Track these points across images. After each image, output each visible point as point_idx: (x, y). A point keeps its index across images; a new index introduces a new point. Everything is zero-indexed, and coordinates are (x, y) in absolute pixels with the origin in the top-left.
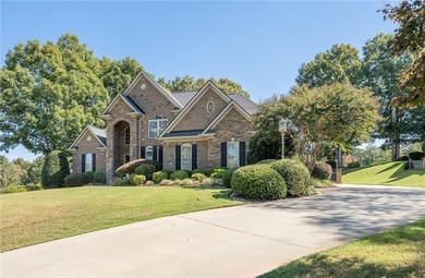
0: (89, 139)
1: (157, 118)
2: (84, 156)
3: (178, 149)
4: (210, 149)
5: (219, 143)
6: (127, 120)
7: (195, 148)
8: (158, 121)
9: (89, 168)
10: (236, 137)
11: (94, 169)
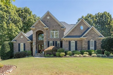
0: (22, 37)
1: (54, 30)
2: (19, 44)
3: (70, 42)
4: (83, 43)
5: (87, 41)
6: (42, 30)
7: (76, 42)
8: (55, 31)
9: (22, 49)
10: (93, 39)
11: (24, 50)
